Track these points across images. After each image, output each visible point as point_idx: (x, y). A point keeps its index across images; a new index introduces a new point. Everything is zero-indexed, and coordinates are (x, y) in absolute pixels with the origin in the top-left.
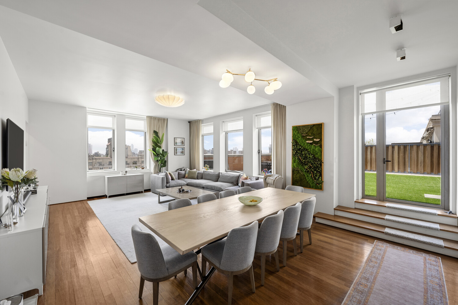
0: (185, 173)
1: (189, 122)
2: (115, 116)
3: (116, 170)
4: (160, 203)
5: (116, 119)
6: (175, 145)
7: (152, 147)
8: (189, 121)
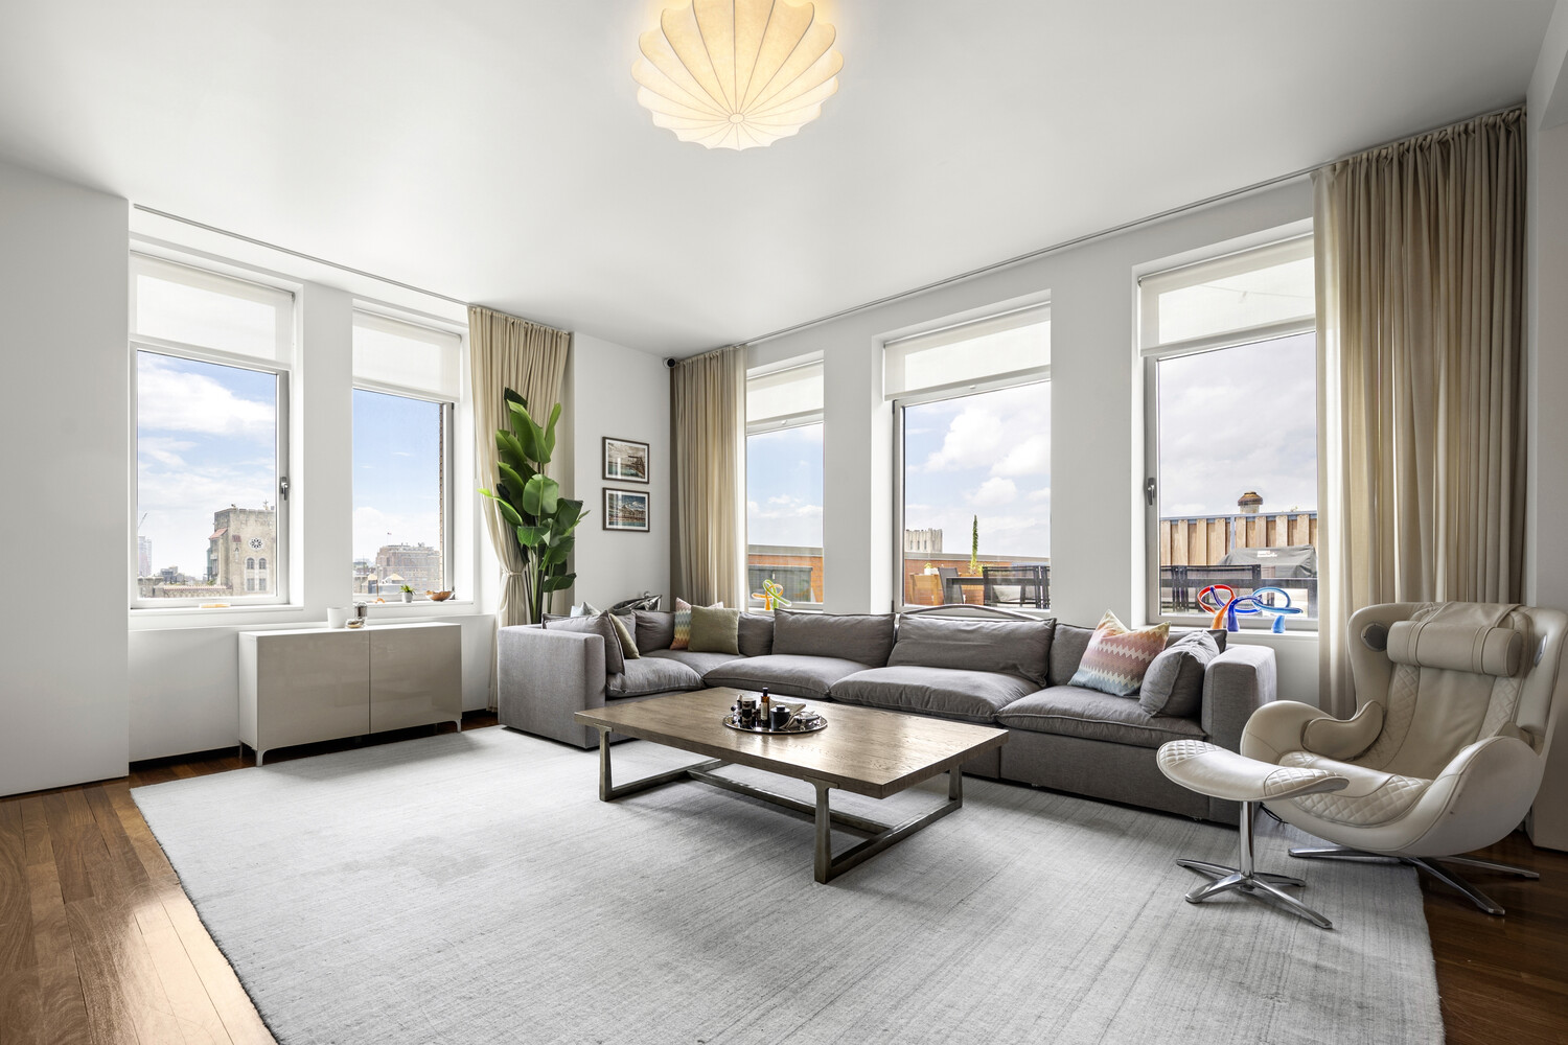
0: (673, 624)
1: (671, 363)
2: (293, 295)
3: (298, 600)
4: (612, 795)
5: (298, 312)
6: (604, 478)
7: (491, 481)
8: (670, 356)
